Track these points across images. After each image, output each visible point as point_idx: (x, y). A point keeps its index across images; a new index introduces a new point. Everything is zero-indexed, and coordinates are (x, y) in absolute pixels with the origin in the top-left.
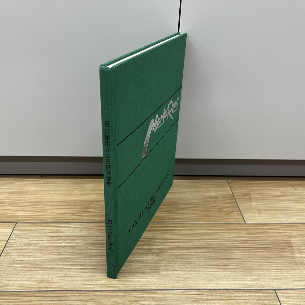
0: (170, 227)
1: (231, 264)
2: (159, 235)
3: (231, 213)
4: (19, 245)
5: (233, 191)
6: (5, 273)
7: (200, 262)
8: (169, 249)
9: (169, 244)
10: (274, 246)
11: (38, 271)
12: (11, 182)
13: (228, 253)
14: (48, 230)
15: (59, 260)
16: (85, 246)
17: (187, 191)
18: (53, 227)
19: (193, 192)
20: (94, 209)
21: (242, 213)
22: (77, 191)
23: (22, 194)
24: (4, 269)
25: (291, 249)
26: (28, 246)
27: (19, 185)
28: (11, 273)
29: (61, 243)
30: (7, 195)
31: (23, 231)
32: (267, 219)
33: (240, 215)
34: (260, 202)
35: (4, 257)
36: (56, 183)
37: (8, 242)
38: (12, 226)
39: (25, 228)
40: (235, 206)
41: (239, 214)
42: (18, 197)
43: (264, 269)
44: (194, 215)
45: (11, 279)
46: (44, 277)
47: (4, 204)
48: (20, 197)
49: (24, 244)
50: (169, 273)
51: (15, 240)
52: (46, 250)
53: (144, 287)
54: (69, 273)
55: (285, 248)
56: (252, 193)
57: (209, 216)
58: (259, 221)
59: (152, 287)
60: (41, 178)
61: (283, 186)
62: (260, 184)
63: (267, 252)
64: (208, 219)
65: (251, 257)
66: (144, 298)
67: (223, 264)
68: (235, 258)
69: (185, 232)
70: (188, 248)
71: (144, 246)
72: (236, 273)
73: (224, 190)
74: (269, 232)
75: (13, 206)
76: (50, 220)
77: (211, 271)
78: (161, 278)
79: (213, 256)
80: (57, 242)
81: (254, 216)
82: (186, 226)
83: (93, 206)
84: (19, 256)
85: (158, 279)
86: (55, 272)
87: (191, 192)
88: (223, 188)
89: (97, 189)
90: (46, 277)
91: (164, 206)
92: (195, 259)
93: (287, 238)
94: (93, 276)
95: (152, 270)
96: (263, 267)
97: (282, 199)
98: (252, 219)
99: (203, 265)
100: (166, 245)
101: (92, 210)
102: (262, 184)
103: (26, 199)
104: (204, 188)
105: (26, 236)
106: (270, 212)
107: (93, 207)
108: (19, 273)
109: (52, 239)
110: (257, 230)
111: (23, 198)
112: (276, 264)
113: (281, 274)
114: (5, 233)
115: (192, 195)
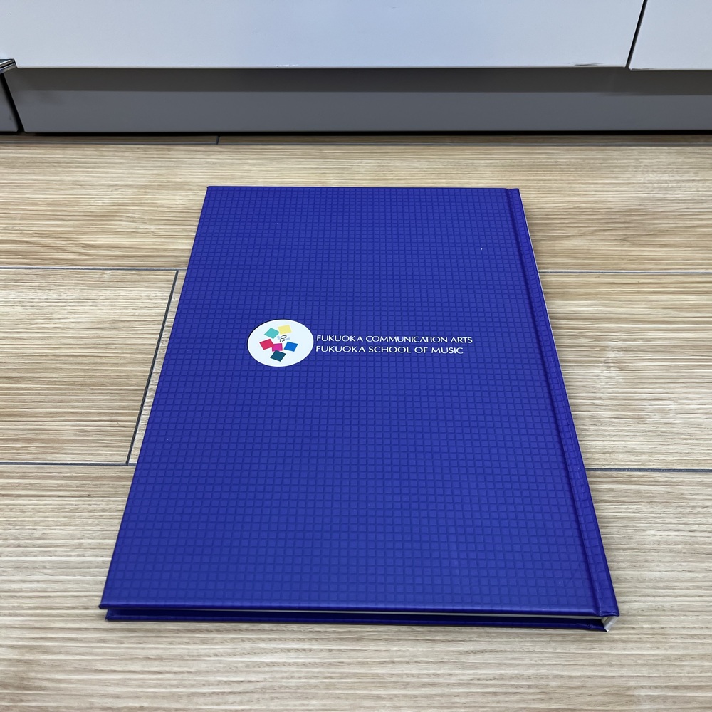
0: (641, 286)
8: (654, 349)
12: (133, 155)
17: (667, 179)
19: (689, 181)
23: (173, 189)
27: (160, 164)
30: (129, 193)
36: (264, 159)
37: (166, 323)
38: (168, 280)
42: (164, 197)
44: (709, 248)
47: (129, 217)
48: (169, 197)
50: (671, 420)
53: (607, 460)
59: (630, 460)
60: (217, 143)
66: (613, 494)
69: (693, 299)
71: (575, 341)
75: (157, 222)
78: (651, 434)
82: (693, 282)
85: (642, 439)
87: (683, 181)
89: (389, 174)
91: (607, 223)
95: (617, 410)
100: (641, 339)
103: (188, 204)
111: (179, 199)
114: (151, 300)
115: (688, 189)
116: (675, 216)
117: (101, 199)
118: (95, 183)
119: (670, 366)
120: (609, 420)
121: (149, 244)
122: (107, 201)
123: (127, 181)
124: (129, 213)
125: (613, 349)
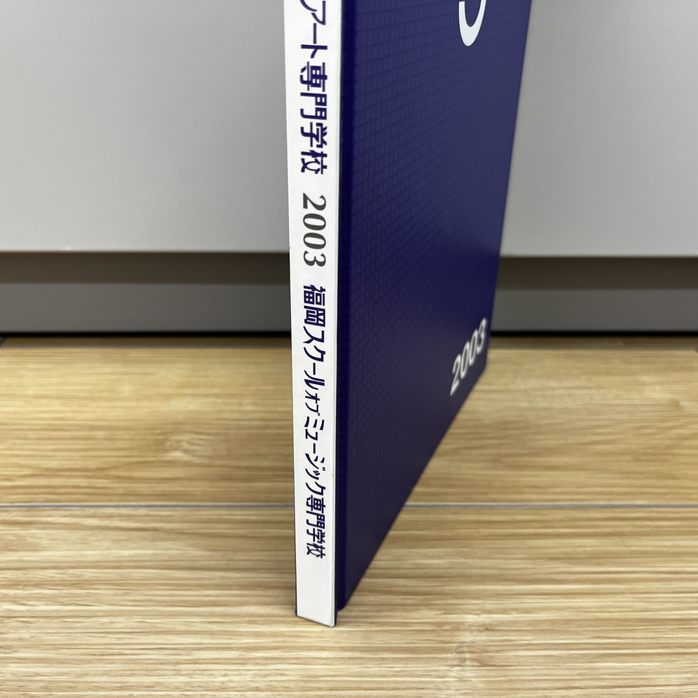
89: (202, 379)
125: (470, 628)
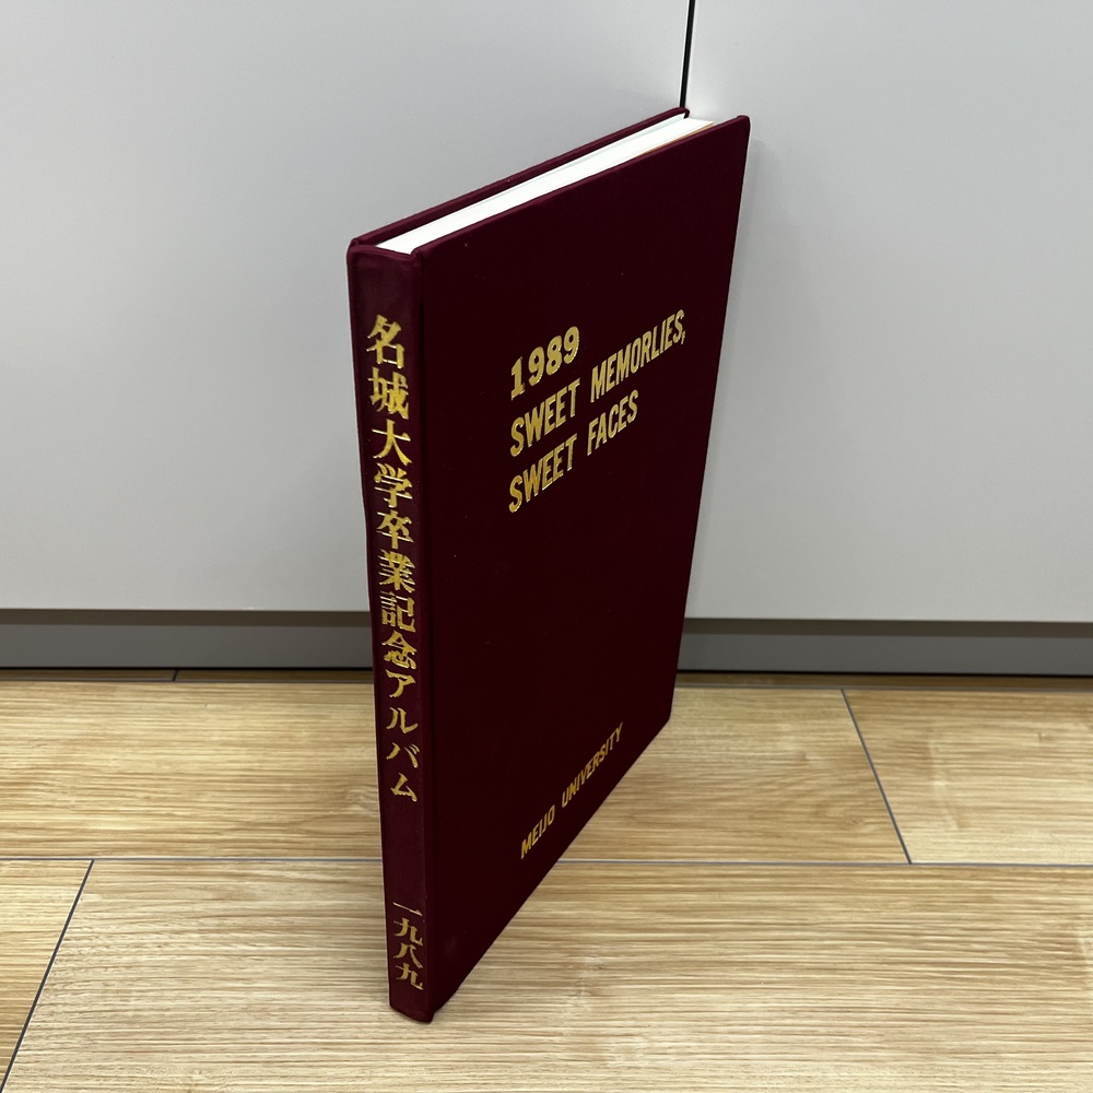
0: (638, 880)
1: (859, 1030)
2: (600, 913)
3: (856, 821)
4: (105, 949)
5: (866, 733)
6: (58, 1061)
7: (746, 1019)
8: (637, 968)
9: (636, 947)
10: (1013, 956)
11: (175, 1052)
13: (848, 987)
14: (206, 889)
15: (245, 1010)
16: (334, 954)
17: (696, 733)
18: (221, 879)
19: (719, 737)
20: (363, 805)
21: (899, 824)
22: (304, 735)
23: (109, 745)
24: (54, 1046)
25: (1077, 969)
26: (135, 954)
27: (97, 709)
28: (78, 1061)
29: (253, 940)
30: (53, 750)
31: (116, 891)
32: (989, 848)
33: (889, 829)
34: (964, 778)
35: (53, 999)
36: (226, 702)
37: (66, 935)
38: (78, 874)
39: (120, 882)
40: (872, 794)
41: (887, 826)
42: (95, 756)
43: (978, 1049)
44: (724, 829)
45: (80, 1083)
46: (196, 1076)
47: (46, 785)
48: (103, 756)
49: (121, 946)
50: (636, 1063)
51: (90, 930)
52: (201, 968)
54: (283, 1063)
55: (1058, 967)
56: (932, 743)
57: (779, 837)
58: (960, 855)
60: (174, 680)
61: (1050, 712)
62: (964, 706)
63: (991, 981)
64: (773, 849)
65: (932, 1003)
67: (832, 1030)
68: (873, 1004)
69: (693, 899)
70: (704, 962)
71: (546, 956)
72: (878, 1064)
73: (832, 730)
74: (997, 902)
75: (80, 792)
76: (208, 851)
77: (790, 1056)
78: (610, 1082)
79: (796, 999)
80: (238, 938)
81: (938, 837)
82: (697, 876)
83: (359, 794)
84: (106, 991)
86: (232, 1057)
87: (713, 737)
88: (826, 722)
90: (200, 1077)
92: (728, 1007)
93: (1062, 925)
94: (368, 1073)
95: (578, 1051)
96: (976, 1043)
97: (1044, 768)
98: (934, 847)
99: (760, 1033)
100: (624, 953)
101: (357, 808)
102: (968, 706)
103: (123, 766)
104: (762, 721)
105: (129, 915)
106: (1003, 819)
107: (362, 798)
108: (106, 1060)
109: (218, 925)
110: (953, 892)
111: (112, 760)
112: (1022, 1029)
113: (1039, 1067)
114: (53, 902)
115: (717, 748)
116: (695, 784)
117: (19, 759)
118: (15, 736)
119: (650, 989)
120: (564, 1063)
121: (65, 824)
122: (24, 763)
123: (55, 734)
124: (46, 779)
